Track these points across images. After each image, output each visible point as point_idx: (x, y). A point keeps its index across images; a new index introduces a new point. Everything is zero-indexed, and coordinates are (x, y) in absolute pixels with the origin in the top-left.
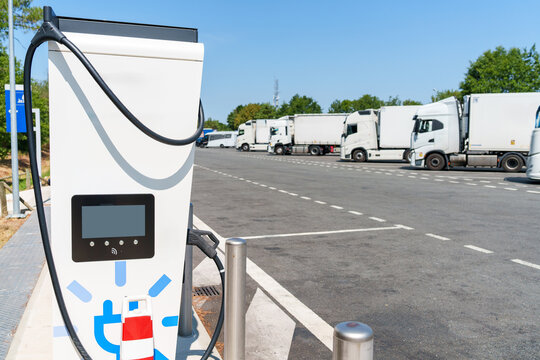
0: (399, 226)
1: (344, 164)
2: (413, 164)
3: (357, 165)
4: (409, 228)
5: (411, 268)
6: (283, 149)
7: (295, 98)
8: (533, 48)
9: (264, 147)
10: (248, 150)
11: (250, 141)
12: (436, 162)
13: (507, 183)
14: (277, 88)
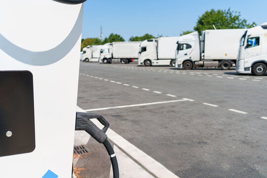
0: (185, 99)
1: (140, 68)
2: (177, 67)
3: (148, 68)
4: (192, 100)
5: (207, 125)
6: (107, 60)
7: (111, 35)
8: (229, 10)
9: (97, 60)
10: (88, 61)
11: (89, 57)
12: (188, 65)
13: (227, 75)
14: (101, 30)
